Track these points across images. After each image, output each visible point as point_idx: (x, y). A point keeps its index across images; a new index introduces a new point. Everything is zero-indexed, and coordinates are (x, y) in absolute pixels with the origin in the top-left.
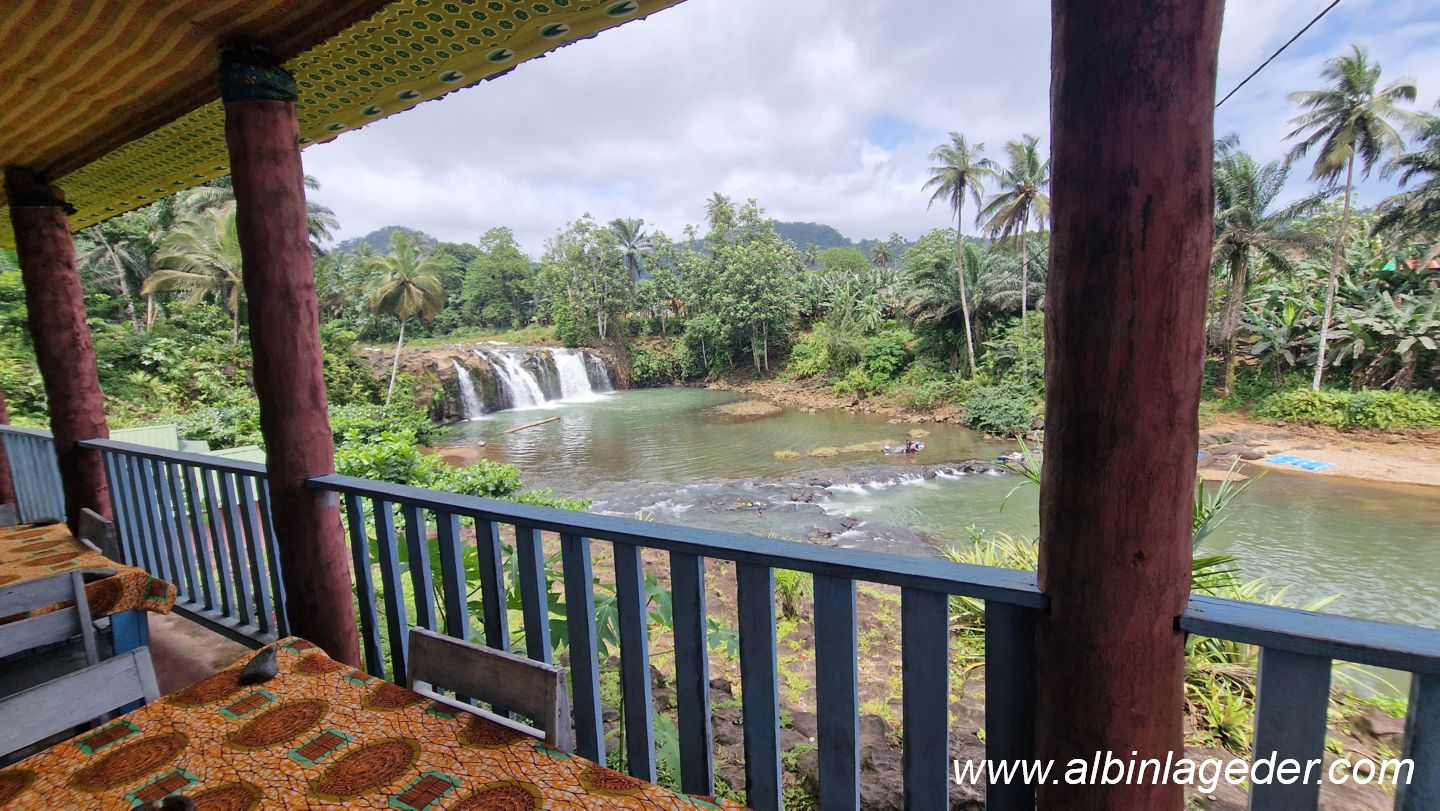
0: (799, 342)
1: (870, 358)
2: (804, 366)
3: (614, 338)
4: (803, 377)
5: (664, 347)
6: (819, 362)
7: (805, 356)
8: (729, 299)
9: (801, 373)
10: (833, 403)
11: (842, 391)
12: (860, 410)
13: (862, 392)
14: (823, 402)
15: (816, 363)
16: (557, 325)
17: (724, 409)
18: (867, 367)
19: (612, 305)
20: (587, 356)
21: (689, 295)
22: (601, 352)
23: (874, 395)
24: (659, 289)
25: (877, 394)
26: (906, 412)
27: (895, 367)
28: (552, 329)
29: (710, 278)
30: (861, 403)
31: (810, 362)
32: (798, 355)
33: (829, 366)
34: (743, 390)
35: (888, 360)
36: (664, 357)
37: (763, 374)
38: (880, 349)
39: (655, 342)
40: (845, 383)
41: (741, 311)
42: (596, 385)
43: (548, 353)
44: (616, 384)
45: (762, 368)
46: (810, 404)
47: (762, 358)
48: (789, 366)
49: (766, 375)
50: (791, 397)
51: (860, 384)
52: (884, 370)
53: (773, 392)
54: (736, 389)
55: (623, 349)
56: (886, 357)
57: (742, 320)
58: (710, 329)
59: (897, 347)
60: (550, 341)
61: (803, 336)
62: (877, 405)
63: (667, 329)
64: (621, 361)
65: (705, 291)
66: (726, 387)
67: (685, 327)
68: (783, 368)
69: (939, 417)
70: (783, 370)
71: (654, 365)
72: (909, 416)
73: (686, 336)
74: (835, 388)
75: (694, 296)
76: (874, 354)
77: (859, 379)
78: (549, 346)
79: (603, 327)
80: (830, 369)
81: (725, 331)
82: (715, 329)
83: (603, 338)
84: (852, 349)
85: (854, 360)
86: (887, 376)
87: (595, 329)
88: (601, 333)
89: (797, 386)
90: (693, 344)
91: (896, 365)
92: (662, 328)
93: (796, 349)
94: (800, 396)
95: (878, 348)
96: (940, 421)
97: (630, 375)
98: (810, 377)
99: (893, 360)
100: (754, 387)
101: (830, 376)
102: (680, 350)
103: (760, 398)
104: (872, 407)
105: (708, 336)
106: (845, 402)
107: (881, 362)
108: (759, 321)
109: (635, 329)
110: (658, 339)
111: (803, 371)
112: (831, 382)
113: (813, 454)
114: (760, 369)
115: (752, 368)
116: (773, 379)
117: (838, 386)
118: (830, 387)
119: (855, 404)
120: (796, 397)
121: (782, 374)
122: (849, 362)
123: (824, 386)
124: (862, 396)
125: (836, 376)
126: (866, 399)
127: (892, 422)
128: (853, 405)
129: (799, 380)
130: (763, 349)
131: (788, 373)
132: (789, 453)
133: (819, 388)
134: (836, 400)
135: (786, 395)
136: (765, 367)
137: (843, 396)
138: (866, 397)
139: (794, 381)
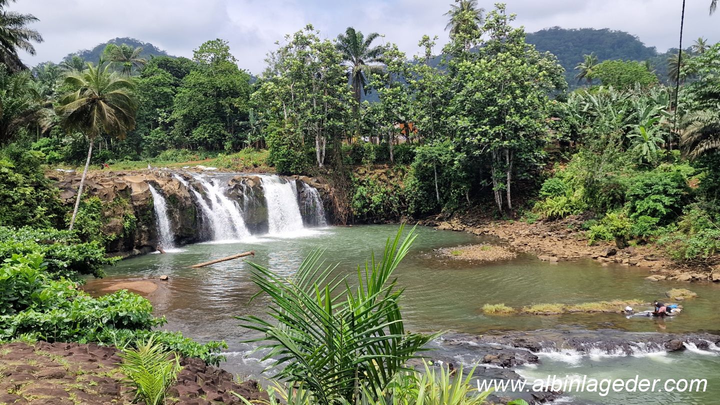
0: (552, 176)
1: (637, 197)
2: (554, 205)
3: (334, 166)
4: (552, 218)
5: (391, 178)
6: (573, 199)
7: (557, 192)
8: (464, 122)
9: (549, 213)
10: (584, 251)
11: (597, 237)
12: (616, 262)
13: (622, 240)
14: (572, 249)
15: (569, 202)
16: (270, 150)
17: (447, 252)
18: (633, 209)
19: (333, 127)
20: (300, 184)
21: (422, 117)
22: (318, 182)
23: (638, 244)
24: (387, 110)
25: (642, 242)
26: (674, 267)
27: (669, 210)
28: (266, 154)
29: (447, 97)
30: (619, 253)
31: (563, 200)
32: (549, 191)
33: (586, 206)
34: (477, 231)
35: (660, 201)
36: (389, 189)
37: (505, 214)
38: (649, 186)
39: (379, 171)
40: (601, 228)
41: (479, 137)
42: (309, 218)
43: (257, 182)
44: (332, 218)
45: (505, 205)
46: (555, 252)
47: (504, 193)
48: (537, 204)
49: (509, 215)
50: (534, 242)
51: (618, 230)
52: (654, 213)
53: (514, 236)
54: (471, 229)
55: (343, 179)
56: (658, 197)
57: (479, 147)
58: (443, 158)
59: (673, 184)
60: (263, 167)
61: (559, 168)
62: (639, 256)
63: (396, 157)
64: (340, 193)
65: (440, 113)
66: (458, 227)
67: (414, 154)
68: (529, 207)
70: (530, 209)
71: (376, 199)
72: (677, 272)
73: (414, 164)
74: (590, 234)
75: (426, 119)
76: (641, 192)
77: (618, 223)
78: (260, 172)
79: (321, 153)
80: (588, 209)
81: (460, 161)
82: (448, 157)
83: (321, 165)
84: (617, 185)
85: (617, 200)
86: (656, 220)
87: (312, 155)
88: (318, 160)
89: (543, 228)
90: (424, 176)
91: (671, 207)
92: (389, 155)
93: (547, 183)
94: (546, 242)
95: (646, 185)
97: (349, 208)
98: (561, 218)
99: (667, 201)
100: (493, 228)
101: (586, 218)
102: (408, 182)
103: (497, 241)
104: (632, 259)
105: (440, 167)
106: (600, 251)
107: (651, 203)
108: (502, 149)
109: (358, 155)
110: (384, 168)
111: (553, 211)
112: (586, 226)
113: (531, 310)
114: (500, 206)
115: (490, 205)
116: (516, 219)
117: (594, 231)
118: (584, 232)
119: (612, 253)
120: (540, 242)
121: (527, 213)
122: (612, 201)
123: (577, 231)
124: (621, 244)
125: (593, 218)
126: (626, 249)
127: (652, 277)
128: (609, 255)
129: (547, 221)
130: (506, 183)
131: (534, 212)
132: (501, 306)
133: (570, 232)
134: (589, 248)
135: (528, 239)
136: (507, 205)
137: (598, 243)
138: (627, 246)
139: (540, 223)
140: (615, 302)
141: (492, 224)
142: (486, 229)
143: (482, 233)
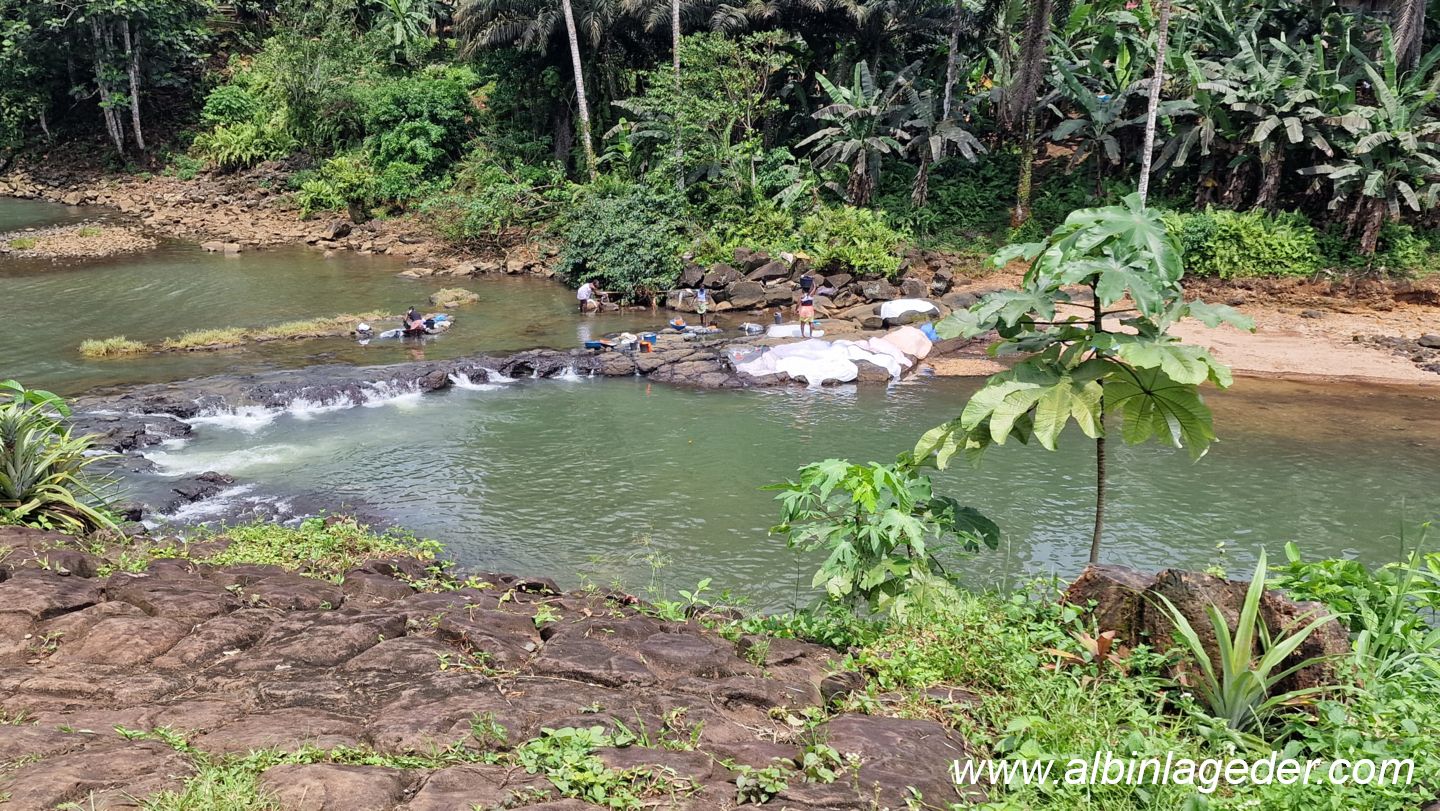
0: (224, 81)
1: (384, 125)
4: (229, 168)
6: (268, 129)
7: (236, 114)
9: (223, 156)
10: (292, 230)
11: (316, 203)
12: (350, 248)
14: (267, 228)
15: (260, 134)
18: (377, 148)
23: (389, 213)
25: (396, 211)
26: (446, 252)
27: (438, 152)
30: (355, 233)
31: (248, 130)
32: (221, 113)
33: (294, 142)
34: (71, 197)
35: (422, 132)
37: (130, 160)
40: (323, 186)
45: (129, 142)
46: (234, 234)
47: (126, 116)
48: (198, 139)
50: (193, 216)
51: (352, 188)
52: (411, 155)
53: (152, 205)
54: (55, 193)
57: (59, 11)
59: (447, 101)
61: (238, 66)
62: (391, 236)
66: (27, 189)
68: (182, 146)
69: (514, 265)
70: (184, 150)
72: (453, 260)
74: (302, 197)
77: (350, 176)
80: (299, 149)
84: (350, 104)
85: (350, 133)
86: (418, 169)
89: (212, 188)
91: (441, 145)
93: (218, 95)
94: (219, 215)
96: (514, 273)
98: (246, 168)
100: (104, 191)
101: (295, 167)
103: (115, 217)
104: (378, 242)
106: (320, 230)
111: (230, 154)
112: (295, 182)
113: (181, 344)
114: (119, 143)
115: (98, 142)
116: (155, 171)
117: (308, 192)
118: (293, 194)
119: (342, 233)
120: (207, 217)
121: (180, 159)
122: (342, 135)
123: (278, 192)
124: (359, 215)
125: (309, 167)
126: (368, 223)
127: (410, 273)
128: (338, 235)
129: (220, 174)
130: (128, 94)
131: (193, 157)
132: (118, 342)
133: (266, 195)
134: (301, 226)
135: (182, 211)
136: (134, 141)
137: (317, 215)
138: (369, 218)
139: (206, 178)
140: (341, 318)
141: (104, 183)
142: (90, 193)
143: (83, 201)
